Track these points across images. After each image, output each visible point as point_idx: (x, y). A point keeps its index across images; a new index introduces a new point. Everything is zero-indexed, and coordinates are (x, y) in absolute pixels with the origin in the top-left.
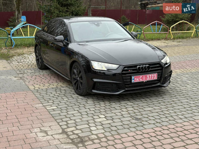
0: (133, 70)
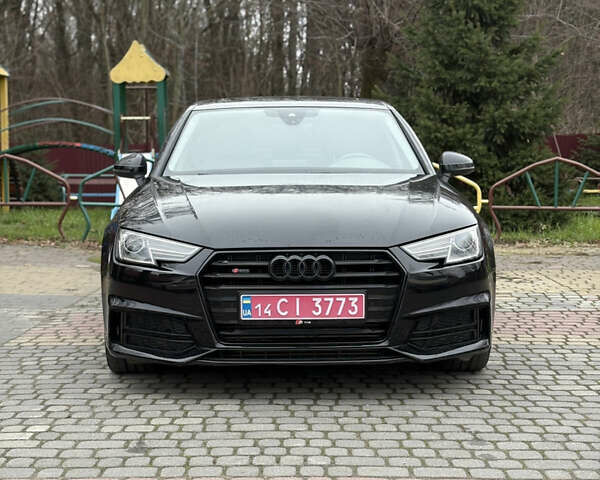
0: (253, 269)
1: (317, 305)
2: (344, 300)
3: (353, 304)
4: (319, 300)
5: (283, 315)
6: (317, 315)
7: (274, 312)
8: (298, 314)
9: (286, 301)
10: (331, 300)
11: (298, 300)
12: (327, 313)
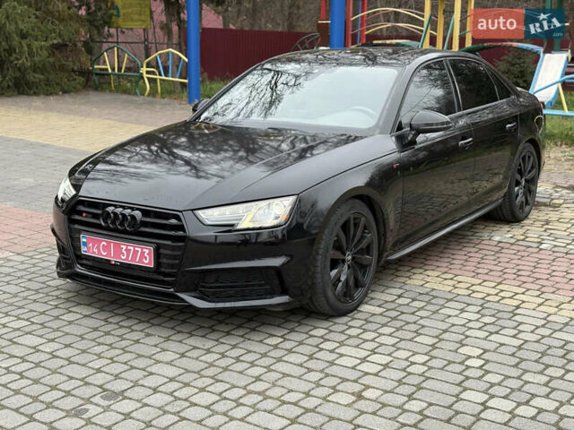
1: (124, 251)
2: (140, 250)
3: (146, 255)
4: (124, 247)
5: (104, 255)
6: (123, 258)
7: (99, 251)
8: (112, 256)
10: (132, 249)
11: (112, 245)
12: (130, 259)
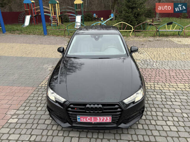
0: (80, 109)
2: (106, 118)
3: (108, 119)
4: (99, 118)
5: (89, 121)
6: (98, 121)
7: (86, 120)
8: (93, 121)
9: (89, 118)
10: (102, 118)
11: (93, 118)
12: (101, 121)
